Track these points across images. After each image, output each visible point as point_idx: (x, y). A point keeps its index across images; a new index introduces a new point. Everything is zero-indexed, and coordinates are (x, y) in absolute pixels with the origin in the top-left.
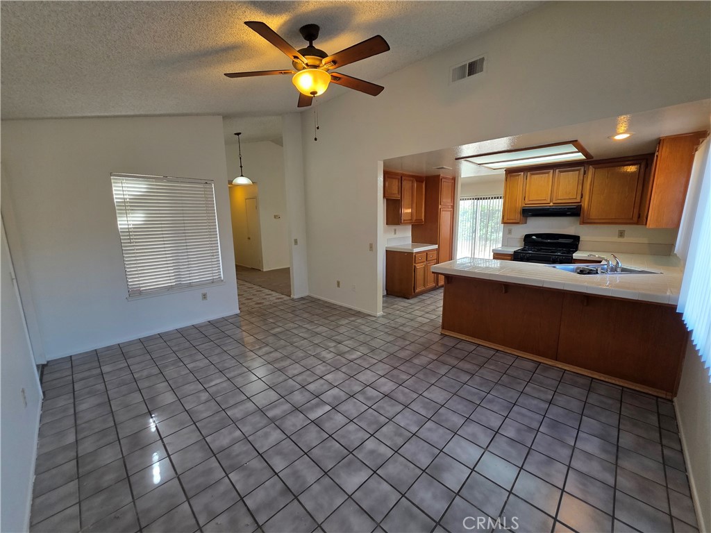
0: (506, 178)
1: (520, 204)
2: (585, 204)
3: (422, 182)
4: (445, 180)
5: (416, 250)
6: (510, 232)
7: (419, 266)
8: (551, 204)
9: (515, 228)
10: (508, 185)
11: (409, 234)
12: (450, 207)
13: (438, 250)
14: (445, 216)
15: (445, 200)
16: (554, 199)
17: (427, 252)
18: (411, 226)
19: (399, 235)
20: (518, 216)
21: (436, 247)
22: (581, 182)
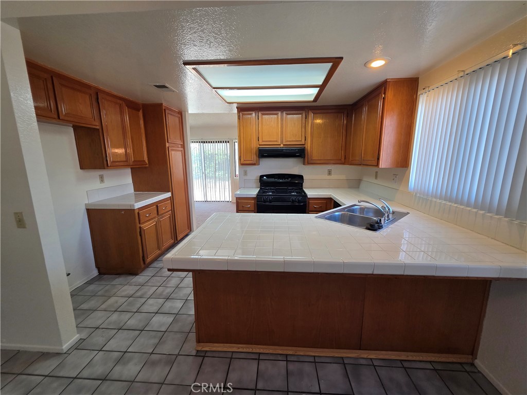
0: (239, 116)
1: (255, 145)
2: (308, 146)
3: (139, 111)
4: (170, 112)
5: (138, 205)
6: (245, 173)
7: (147, 226)
8: (282, 146)
9: (250, 169)
10: (242, 124)
11: (129, 180)
12: (180, 146)
13: (172, 199)
14: (175, 157)
15: (172, 138)
16: (284, 141)
17: (157, 205)
18: (129, 171)
19: (108, 183)
20: (254, 158)
21: (168, 195)
22: (304, 125)
